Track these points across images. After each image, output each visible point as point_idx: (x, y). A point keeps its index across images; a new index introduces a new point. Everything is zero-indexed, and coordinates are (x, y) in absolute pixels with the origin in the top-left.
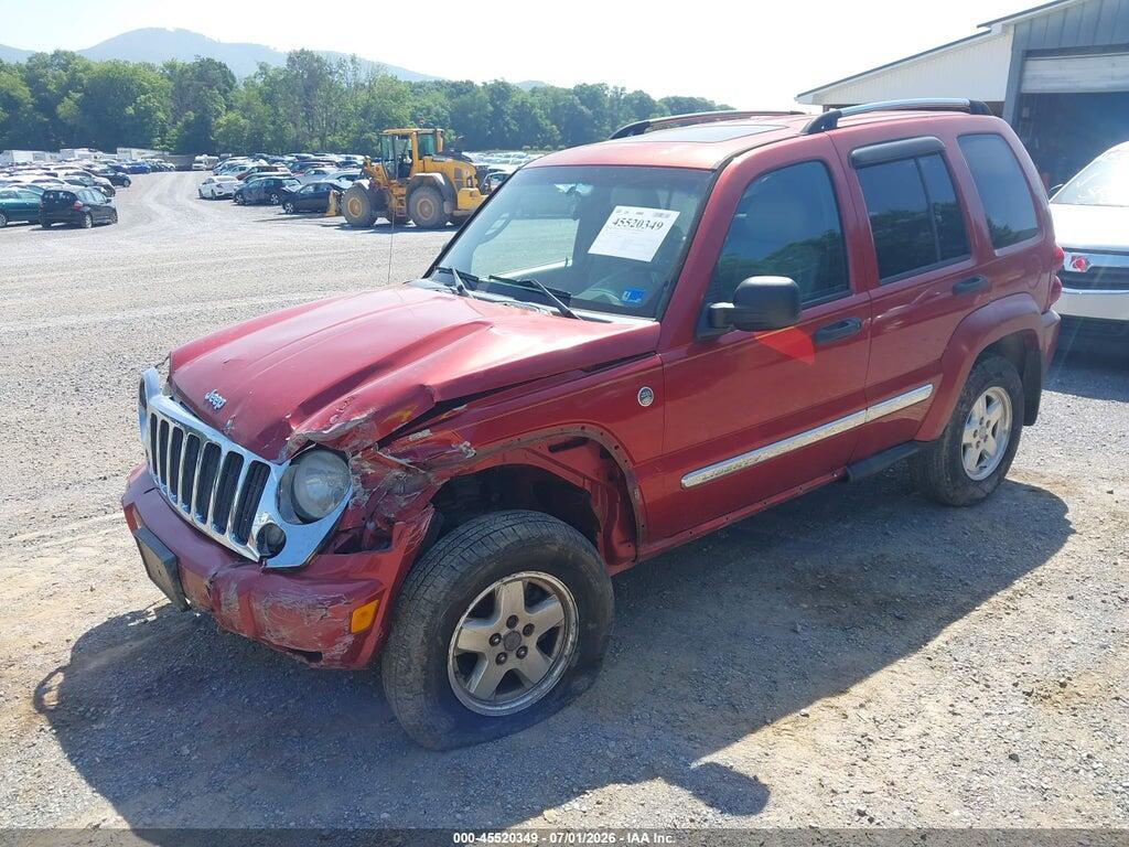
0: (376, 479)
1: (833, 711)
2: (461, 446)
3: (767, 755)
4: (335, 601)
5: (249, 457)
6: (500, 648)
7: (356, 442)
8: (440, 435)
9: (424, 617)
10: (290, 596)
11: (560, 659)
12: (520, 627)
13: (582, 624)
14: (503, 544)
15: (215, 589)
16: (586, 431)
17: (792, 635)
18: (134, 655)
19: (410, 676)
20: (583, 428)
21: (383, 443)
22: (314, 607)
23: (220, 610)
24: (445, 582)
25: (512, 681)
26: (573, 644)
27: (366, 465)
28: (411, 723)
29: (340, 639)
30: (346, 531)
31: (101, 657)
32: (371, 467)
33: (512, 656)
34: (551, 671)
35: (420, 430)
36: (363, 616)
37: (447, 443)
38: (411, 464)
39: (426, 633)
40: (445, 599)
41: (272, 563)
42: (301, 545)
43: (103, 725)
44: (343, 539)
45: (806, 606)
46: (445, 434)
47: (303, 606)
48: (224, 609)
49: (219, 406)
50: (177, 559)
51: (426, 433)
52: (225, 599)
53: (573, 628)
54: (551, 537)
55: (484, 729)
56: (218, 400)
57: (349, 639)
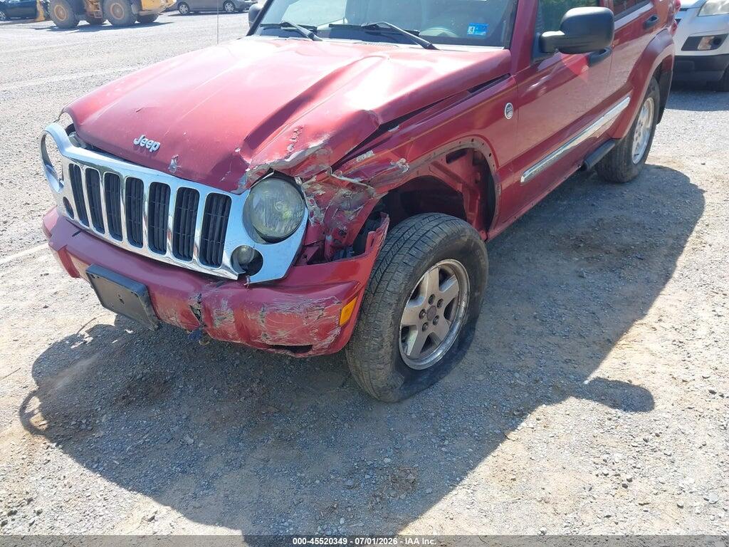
0: (327, 197)
1: (644, 326)
2: (398, 163)
3: (625, 364)
4: (329, 302)
5: (204, 191)
6: (425, 320)
7: (311, 168)
8: (381, 155)
9: (390, 305)
10: (284, 303)
11: (457, 320)
12: (435, 302)
13: (471, 294)
14: (438, 240)
15: (205, 308)
16: (474, 142)
17: (582, 280)
18: (93, 369)
19: (382, 352)
20: (473, 140)
21: (335, 167)
22: (311, 310)
23: (212, 324)
24: (403, 276)
25: (429, 342)
26: (465, 309)
27: (318, 187)
28: (381, 386)
29: (331, 332)
30: (311, 245)
31: (63, 377)
32: (322, 189)
33: (431, 324)
34: (451, 330)
35: (364, 152)
36: (347, 311)
37: (386, 162)
38: (361, 182)
39: (393, 318)
40: (405, 289)
41: (254, 279)
42: (277, 261)
43: (102, 433)
44: (310, 253)
45: (577, 259)
46: (386, 153)
47: (301, 310)
48: (218, 324)
49: (155, 149)
50: (147, 288)
51: (370, 154)
52: (219, 315)
53: (465, 297)
54: (463, 230)
55: (420, 380)
56: (152, 145)
57: (337, 331)
